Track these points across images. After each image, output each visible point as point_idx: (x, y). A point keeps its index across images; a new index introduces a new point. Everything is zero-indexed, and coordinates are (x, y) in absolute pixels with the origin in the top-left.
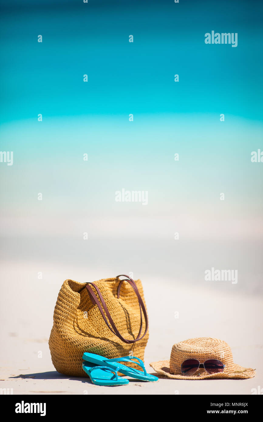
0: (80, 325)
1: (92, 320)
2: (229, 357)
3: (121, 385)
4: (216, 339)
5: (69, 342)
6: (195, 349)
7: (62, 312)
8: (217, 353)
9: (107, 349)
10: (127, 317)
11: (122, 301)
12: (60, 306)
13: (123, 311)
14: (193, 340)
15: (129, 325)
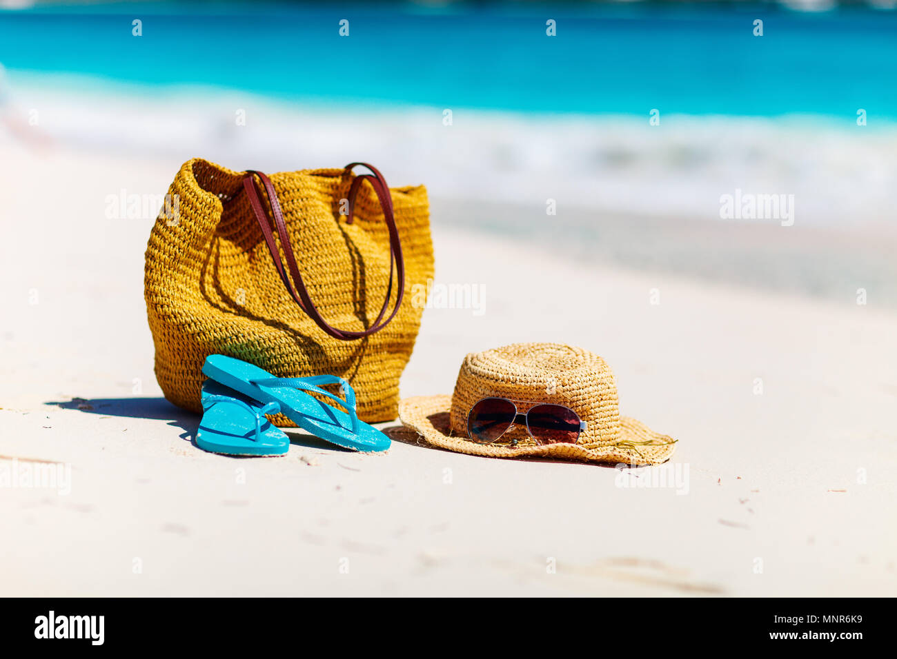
0: (223, 282)
1: (257, 270)
2: (602, 403)
3: (258, 455)
4: (582, 351)
5: (174, 323)
6: (510, 373)
7: (165, 242)
8: (568, 387)
9: (277, 350)
10: (358, 272)
11: (363, 232)
12: (162, 227)
13: (347, 256)
14: (522, 348)
15: (360, 294)
